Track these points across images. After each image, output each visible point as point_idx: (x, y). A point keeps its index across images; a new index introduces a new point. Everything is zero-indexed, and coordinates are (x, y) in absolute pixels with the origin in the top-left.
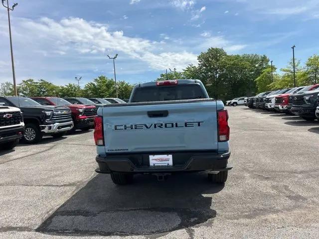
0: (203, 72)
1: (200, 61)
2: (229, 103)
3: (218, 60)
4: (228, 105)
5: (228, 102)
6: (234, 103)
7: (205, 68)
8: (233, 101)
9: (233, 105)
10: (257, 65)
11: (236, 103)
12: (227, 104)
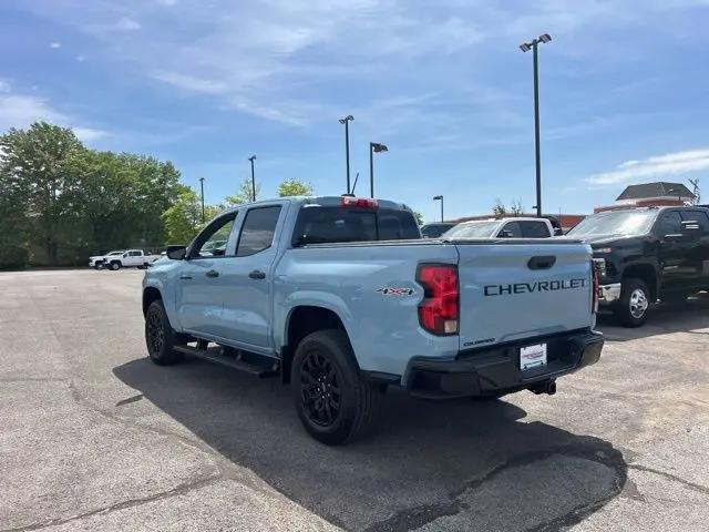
0: (15, 180)
1: (7, 151)
2: (98, 262)
3: (59, 157)
4: (96, 268)
5: (95, 259)
6: (113, 262)
7: (20, 168)
8: (110, 257)
9: (110, 266)
10: (153, 181)
11: (118, 262)
12: (93, 264)
